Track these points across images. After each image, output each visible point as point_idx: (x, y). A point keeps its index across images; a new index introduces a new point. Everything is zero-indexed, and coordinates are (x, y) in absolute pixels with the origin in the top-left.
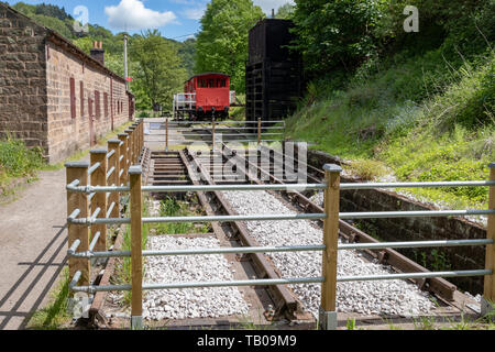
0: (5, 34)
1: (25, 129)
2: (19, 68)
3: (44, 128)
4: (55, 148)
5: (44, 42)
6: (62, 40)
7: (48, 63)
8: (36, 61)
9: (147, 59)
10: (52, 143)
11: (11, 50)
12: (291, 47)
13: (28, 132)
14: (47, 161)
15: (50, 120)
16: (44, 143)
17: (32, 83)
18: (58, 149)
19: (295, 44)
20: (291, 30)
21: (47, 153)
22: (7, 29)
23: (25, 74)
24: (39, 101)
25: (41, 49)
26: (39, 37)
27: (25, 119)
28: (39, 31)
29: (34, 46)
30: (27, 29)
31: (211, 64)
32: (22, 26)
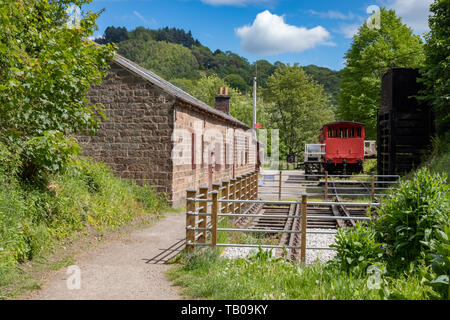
0: (144, 101)
1: (155, 177)
2: (153, 128)
3: (170, 178)
4: (177, 194)
5: (173, 108)
6: (187, 103)
7: (175, 124)
8: (166, 123)
9: (283, 99)
10: (176, 190)
11: (148, 114)
12: (419, 98)
13: (157, 180)
14: (171, 205)
15: (175, 171)
16: (169, 190)
17: (162, 141)
18: (180, 196)
19: (423, 95)
20: (418, 80)
21: (171, 198)
22: (146, 98)
23: (157, 133)
24: (166, 154)
25: (171, 113)
26: (170, 103)
27: (155, 169)
28: (170, 98)
29: (165, 111)
30: (161, 97)
31: (357, 106)
32: (156, 95)
